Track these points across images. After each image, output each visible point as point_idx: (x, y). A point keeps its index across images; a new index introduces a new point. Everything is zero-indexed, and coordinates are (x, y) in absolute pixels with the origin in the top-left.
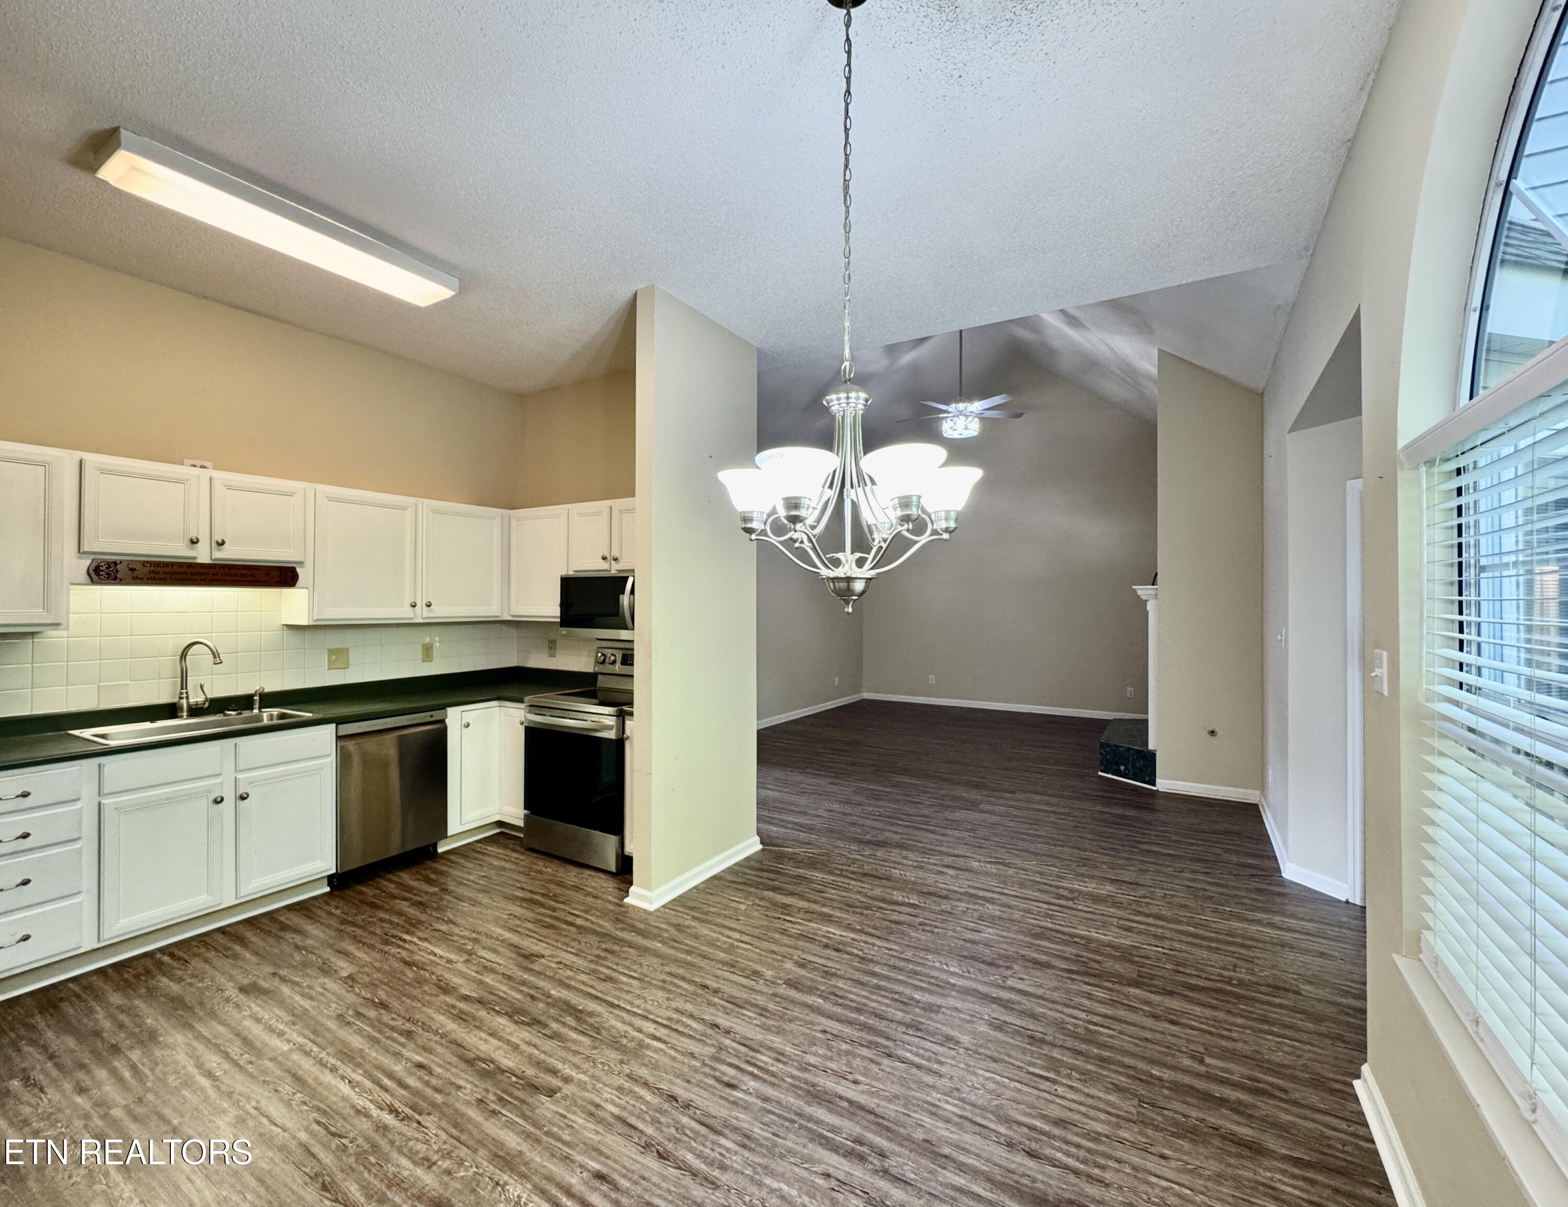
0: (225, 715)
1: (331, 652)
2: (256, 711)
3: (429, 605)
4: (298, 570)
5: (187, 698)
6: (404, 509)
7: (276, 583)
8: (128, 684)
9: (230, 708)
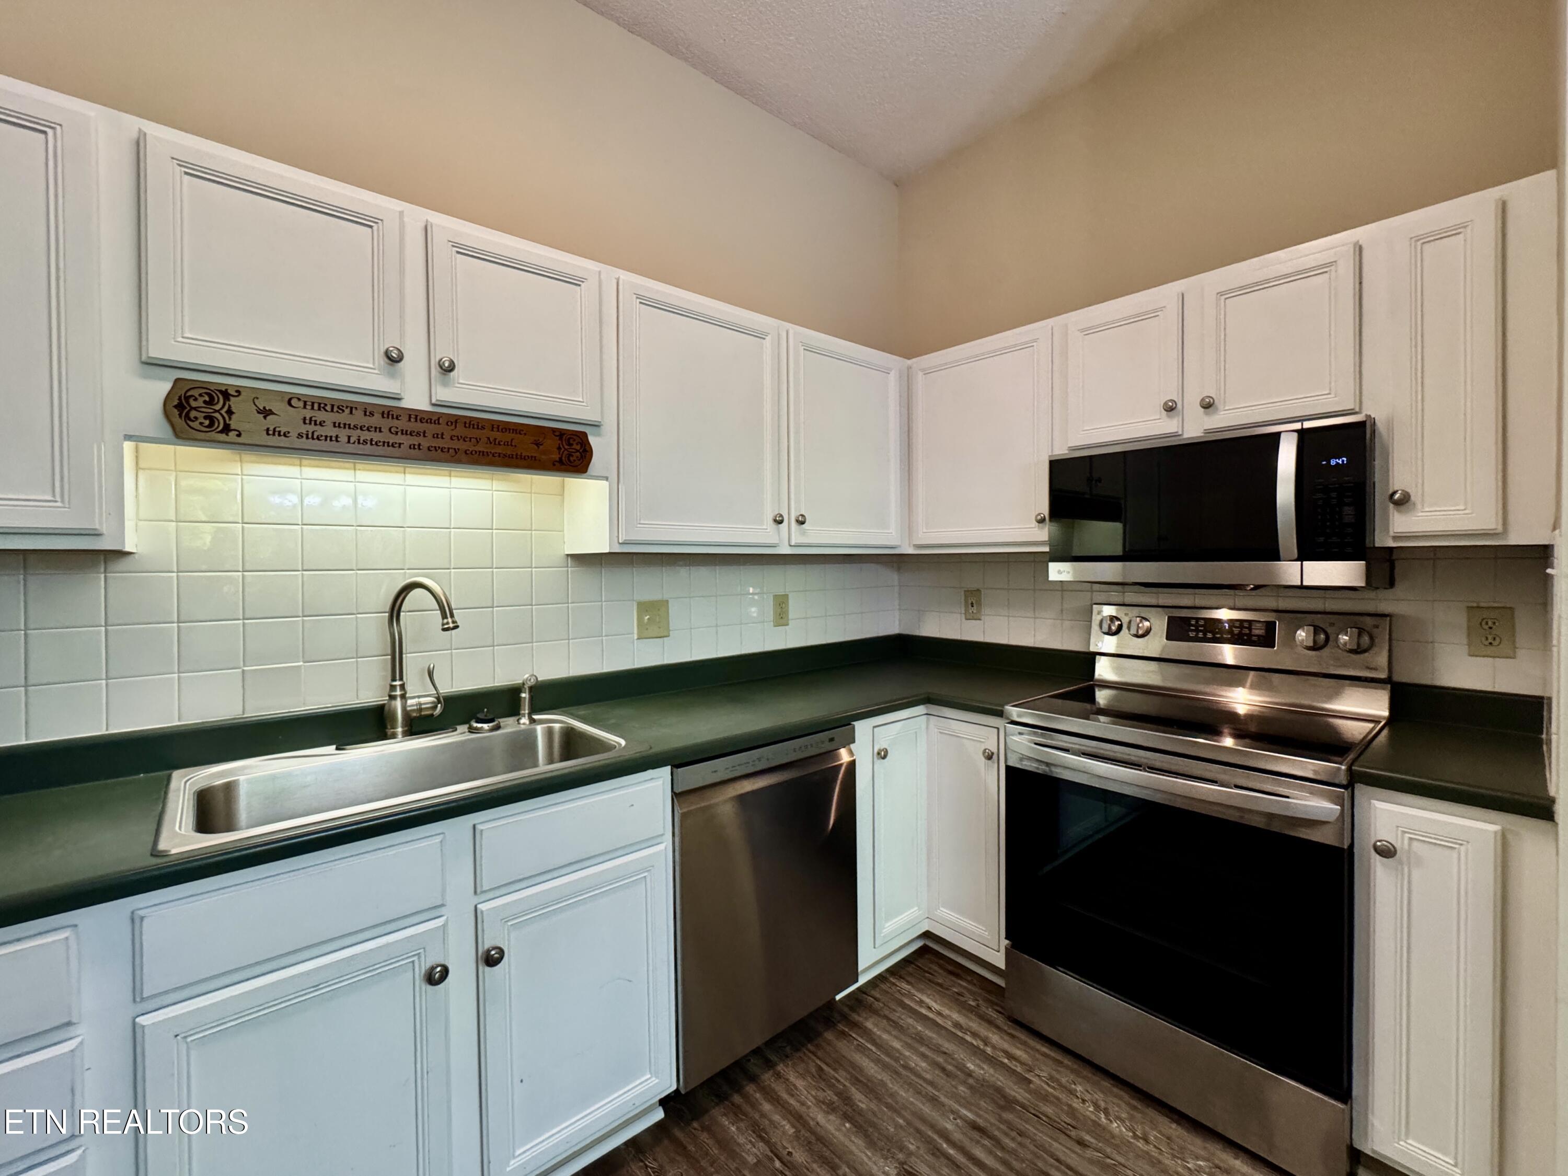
0: (472, 730)
1: (645, 607)
2: (525, 720)
3: (801, 522)
4: (592, 440)
5: (403, 697)
6: (761, 336)
7: (554, 465)
8: (299, 667)
9: (480, 716)
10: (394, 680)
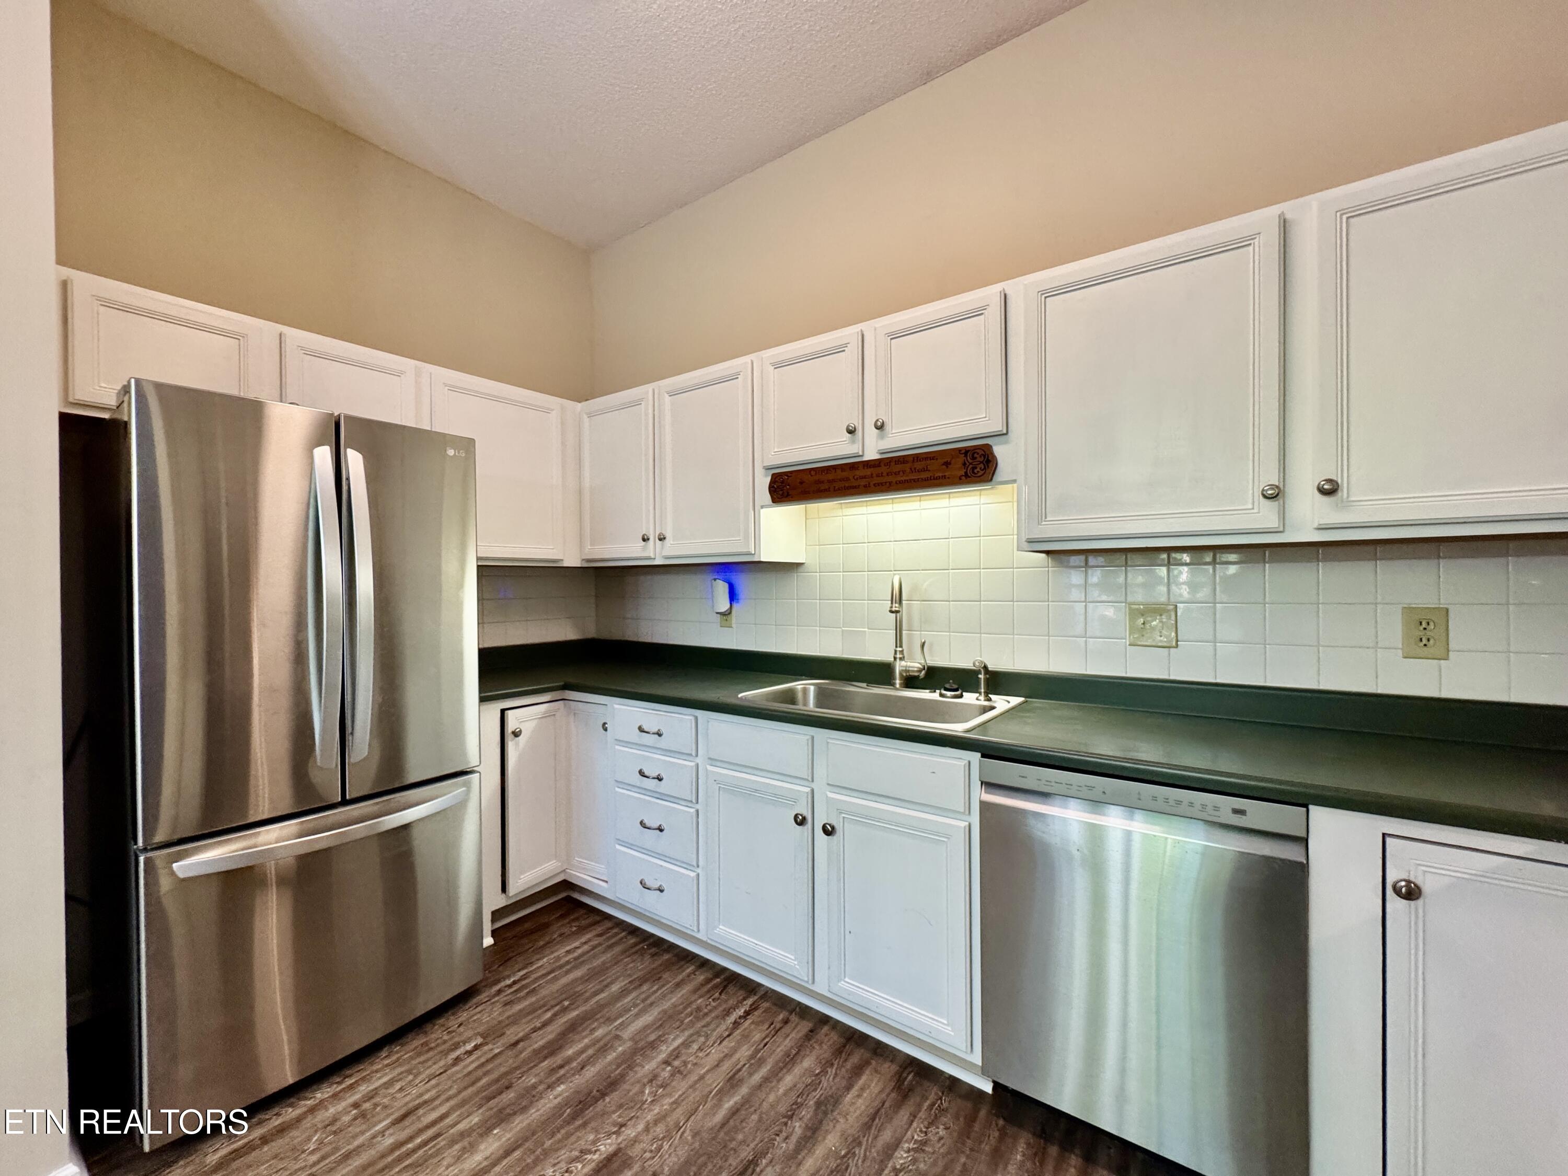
2: (982, 698)
4: (996, 449)
5: (902, 660)
7: (960, 479)
8: (865, 631)
9: (947, 686)
10: (896, 647)
